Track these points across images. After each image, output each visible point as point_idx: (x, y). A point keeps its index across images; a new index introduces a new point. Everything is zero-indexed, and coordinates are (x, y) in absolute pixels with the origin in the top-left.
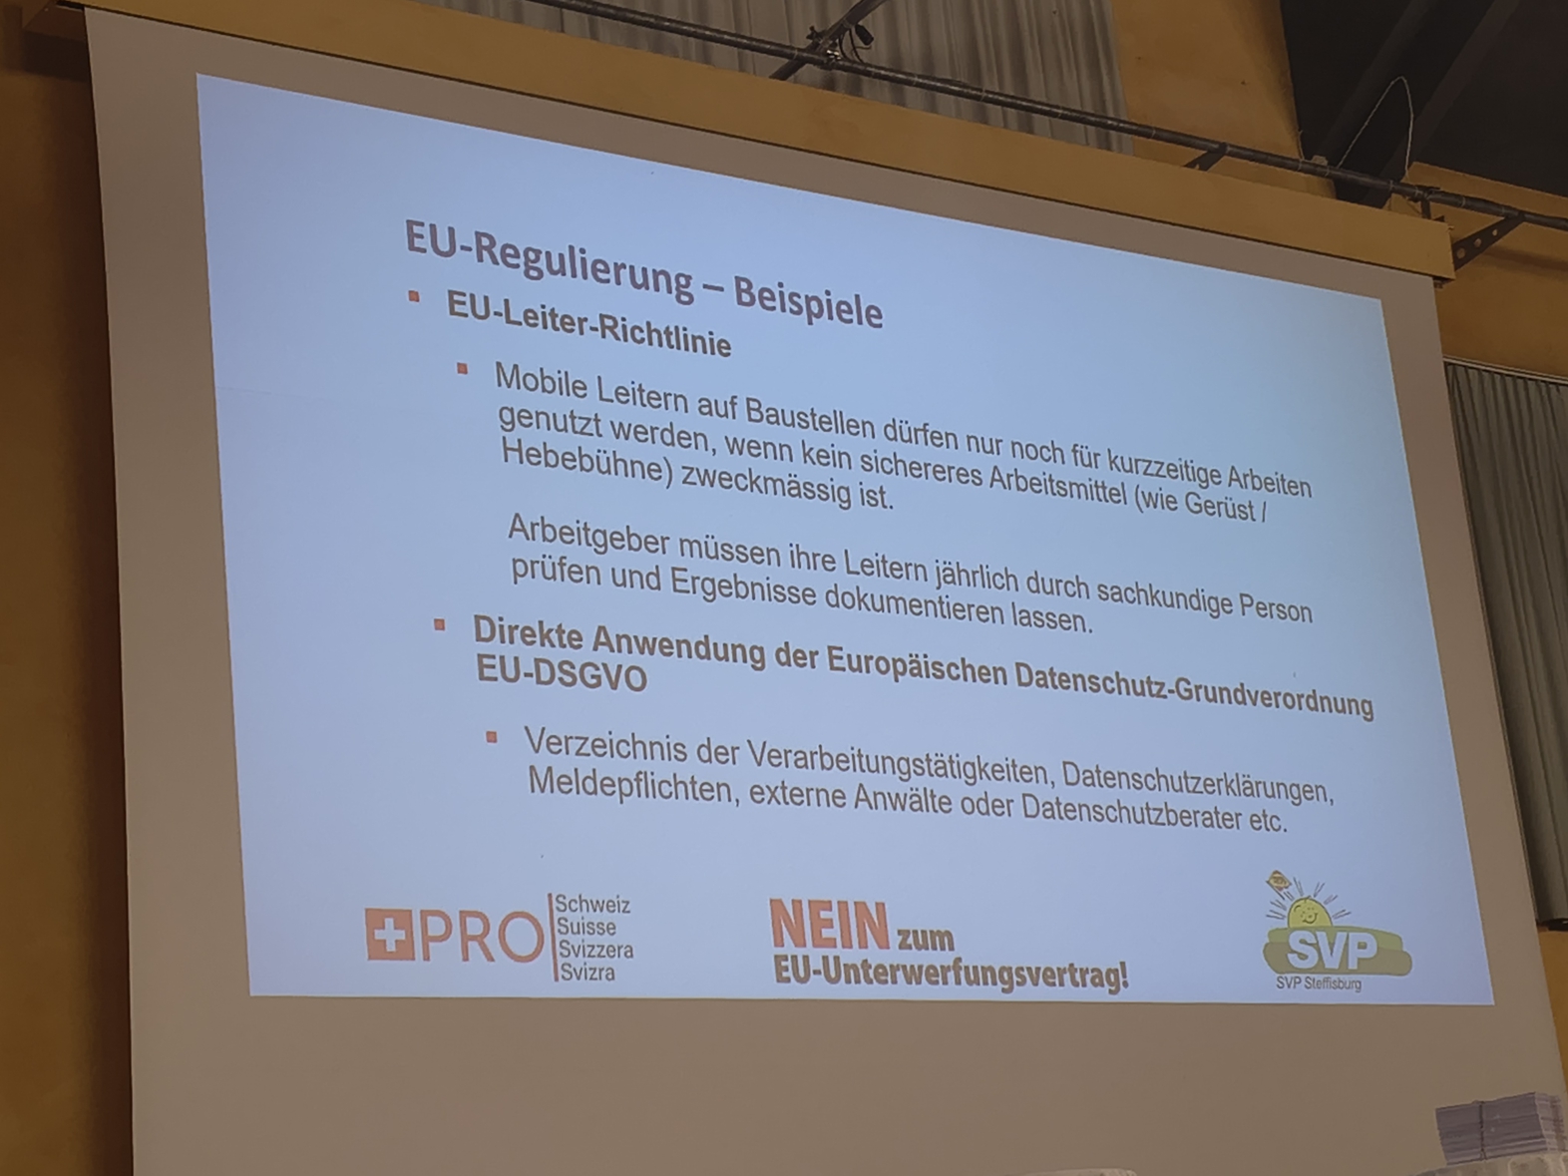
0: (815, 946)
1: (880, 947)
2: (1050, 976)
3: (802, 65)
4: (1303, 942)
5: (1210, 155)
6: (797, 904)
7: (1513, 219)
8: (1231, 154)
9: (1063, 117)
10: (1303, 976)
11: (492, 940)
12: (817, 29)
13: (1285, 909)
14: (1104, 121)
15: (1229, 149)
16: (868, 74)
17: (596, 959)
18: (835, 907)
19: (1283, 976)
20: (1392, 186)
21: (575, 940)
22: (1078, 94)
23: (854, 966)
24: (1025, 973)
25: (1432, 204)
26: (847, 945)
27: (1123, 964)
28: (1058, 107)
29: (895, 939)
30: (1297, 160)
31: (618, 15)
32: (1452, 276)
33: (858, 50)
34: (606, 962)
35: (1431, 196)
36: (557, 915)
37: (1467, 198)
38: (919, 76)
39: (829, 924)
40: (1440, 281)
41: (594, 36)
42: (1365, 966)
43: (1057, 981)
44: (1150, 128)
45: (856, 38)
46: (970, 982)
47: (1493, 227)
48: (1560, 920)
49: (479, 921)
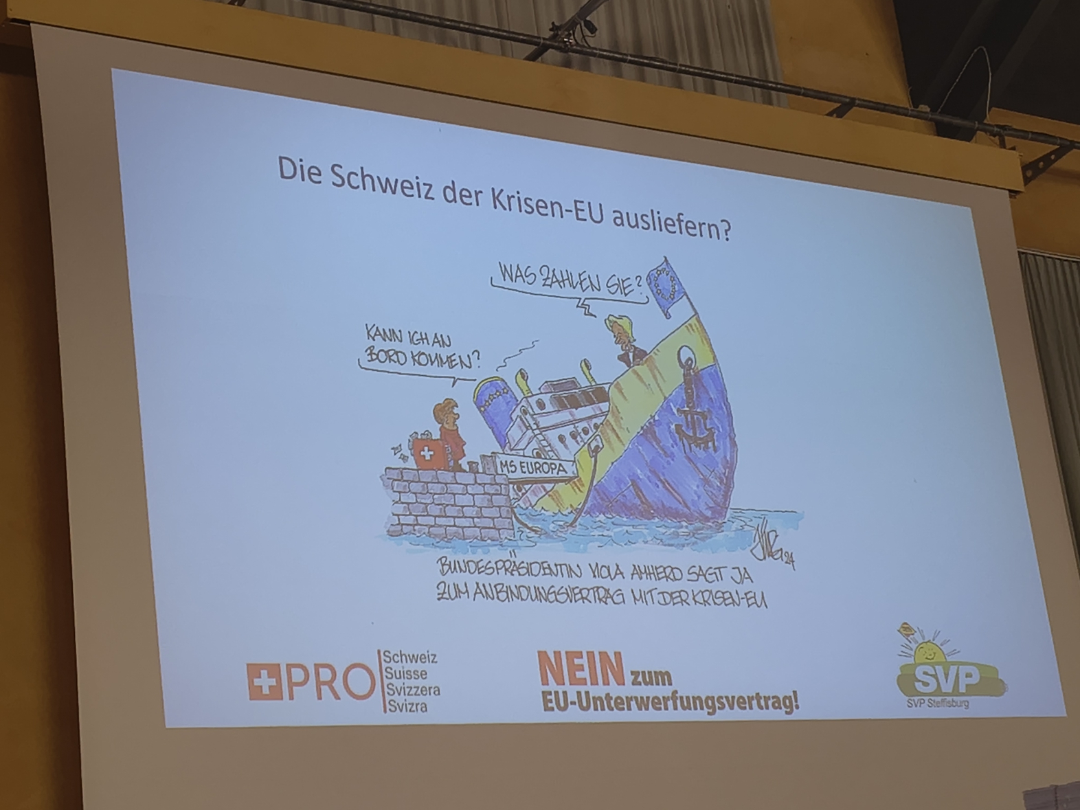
0: (571, 684)
1: (619, 684)
2: (743, 702)
3: (546, 50)
4: (925, 673)
5: (844, 106)
6: (557, 654)
7: (1065, 147)
8: (859, 106)
9: (736, 82)
10: (926, 698)
11: (338, 684)
12: (557, 24)
13: (912, 649)
14: (765, 84)
15: (857, 102)
16: (594, 55)
17: (414, 697)
18: (585, 655)
19: (912, 698)
20: (977, 126)
21: (398, 683)
22: (747, 66)
23: (600, 698)
24: (724, 701)
25: (1006, 138)
27: (795, 692)
28: (732, 75)
29: (629, 678)
30: (907, 109)
31: (413, 17)
32: (1022, 188)
33: (586, 38)
34: (421, 699)
35: (1005, 132)
36: (384, 665)
37: (1033, 133)
38: (631, 56)
39: (581, 668)
40: (1013, 193)
41: (396, 33)
42: (972, 690)
43: (747, 706)
44: (800, 88)
45: (584, 28)
46: (684, 708)
47: (1051, 153)
49: (328, 671)
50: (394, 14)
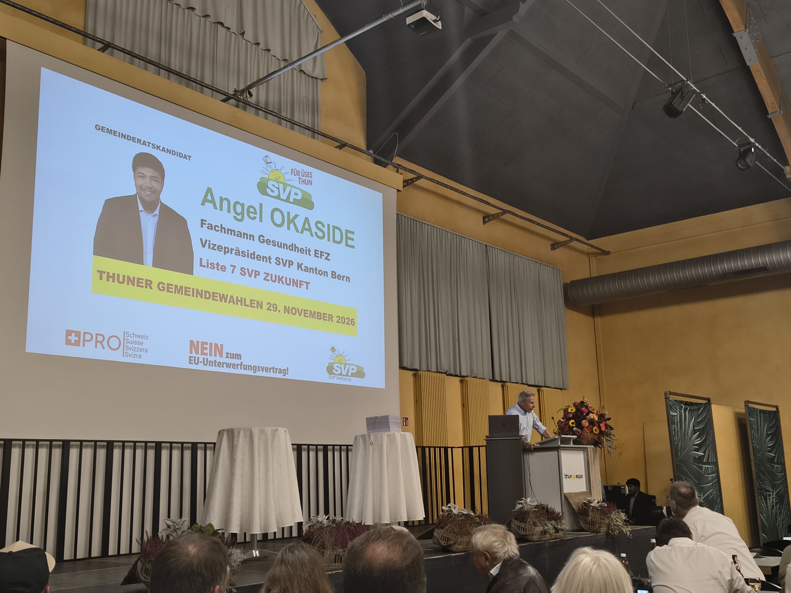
0: (201, 355)
1: (220, 357)
2: (267, 370)
3: (230, 99)
4: (337, 367)
5: (342, 145)
6: (198, 342)
7: (420, 177)
8: (348, 146)
9: (303, 128)
10: (336, 376)
11: (105, 343)
12: (236, 90)
13: (334, 357)
14: (314, 130)
15: (347, 144)
16: (250, 105)
17: (136, 352)
18: (209, 344)
19: (331, 375)
20: (389, 162)
21: (130, 346)
22: (307, 121)
23: (212, 361)
24: (260, 368)
25: (399, 169)
26: (211, 355)
27: (288, 368)
28: (302, 124)
29: (224, 355)
30: (365, 151)
31: (178, 74)
32: (402, 190)
33: (248, 98)
35: (399, 167)
36: (126, 338)
37: (409, 169)
38: (264, 108)
39: (206, 349)
40: (398, 191)
41: (169, 78)
43: (269, 371)
44: (327, 135)
45: (248, 95)
46: (244, 369)
47: (414, 178)
48: (405, 367)
49: (101, 337)
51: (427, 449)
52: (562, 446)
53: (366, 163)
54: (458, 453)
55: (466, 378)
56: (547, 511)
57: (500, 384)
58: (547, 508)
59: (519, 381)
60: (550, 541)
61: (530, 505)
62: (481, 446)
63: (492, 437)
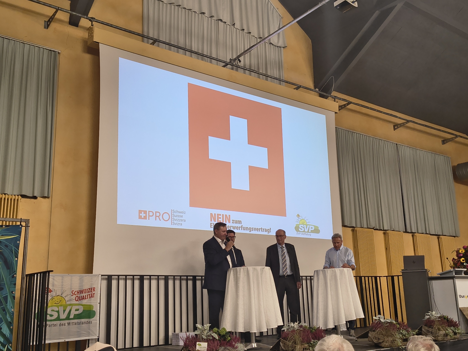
1: (229, 223)
2: (257, 230)
3: (227, 65)
4: (302, 227)
5: (298, 87)
6: (215, 214)
7: (349, 103)
8: (302, 87)
9: (273, 78)
10: (301, 233)
11: (161, 217)
12: (231, 59)
13: (299, 221)
14: (280, 80)
15: (302, 86)
16: (240, 68)
18: (221, 215)
19: (298, 232)
20: (329, 95)
21: (175, 218)
22: (276, 75)
24: (253, 229)
25: (336, 99)
27: (270, 228)
29: (231, 222)
30: (313, 89)
31: (196, 53)
32: (338, 112)
33: (238, 63)
34: (180, 222)
36: (173, 213)
37: (342, 98)
38: (249, 69)
39: (220, 218)
40: (336, 113)
41: (191, 56)
42: (312, 232)
43: (259, 230)
44: (288, 82)
45: (238, 61)
46: (244, 230)
47: (346, 104)
48: (346, 225)
49: (159, 213)
50: (191, 52)
51: (363, 278)
52: (455, 276)
53: (314, 97)
54: (384, 281)
55: (387, 231)
56: (448, 320)
57: (411, 234)
58: (448, 318)
59: (424, 232)
60: (451, 341)
61: (435, 316)
62: (400, 276)
63: (406, 270)
